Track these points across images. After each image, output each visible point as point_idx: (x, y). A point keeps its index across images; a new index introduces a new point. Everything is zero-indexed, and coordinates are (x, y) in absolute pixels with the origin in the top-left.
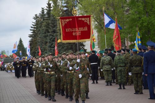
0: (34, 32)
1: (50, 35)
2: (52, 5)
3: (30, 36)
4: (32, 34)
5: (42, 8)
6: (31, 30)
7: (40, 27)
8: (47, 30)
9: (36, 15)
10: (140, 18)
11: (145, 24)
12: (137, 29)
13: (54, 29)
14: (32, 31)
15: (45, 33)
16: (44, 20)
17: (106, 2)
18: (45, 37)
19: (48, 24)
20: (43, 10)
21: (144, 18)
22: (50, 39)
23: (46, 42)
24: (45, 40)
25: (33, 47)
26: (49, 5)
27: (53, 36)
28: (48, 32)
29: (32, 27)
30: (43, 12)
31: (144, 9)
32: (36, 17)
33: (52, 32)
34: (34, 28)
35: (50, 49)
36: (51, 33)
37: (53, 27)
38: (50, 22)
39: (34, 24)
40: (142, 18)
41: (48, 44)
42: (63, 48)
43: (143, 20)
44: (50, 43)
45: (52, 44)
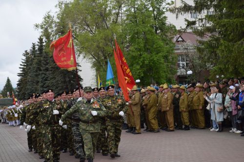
0: (24, 70)
1: (42, 73)
2: (44, 39)
3: (20, 75)
4: (21, 72)
5: (33, 44)
6: (20, 68)
7: (31, 65)
8: (39, 68)
9: (26, 51)
10: (141, 55)
11: (146, 62)
12: (138, 67)
13: (47, 66)
14: (22, 69)
15: (37, 71)
16: (34, 57)
17: (104, 37)
18: (37, 75)
19: (40, 61)
20: (34, 46)
21: (145, 55)
22: (43, 78)
23: (38, 82)
24: (36, 79)
25: (22, 88)
26: (41, 40)
27: (45, 75)
28: (40, 70)
29: (21, 65)
30: (34, 48)
31: (145, 46)
32: (26, 53)
33: (44, 70)
34: (24, 65)
35: (42, 89)
36: (43, 72)
37: (45, 65)
38: (42, 58)
39: (23, 61)
40: (143, 56)
41: (40, 84)
42: (57, 88)
43: (144, 57)
44: (42, 82)
45: (44, 84)
